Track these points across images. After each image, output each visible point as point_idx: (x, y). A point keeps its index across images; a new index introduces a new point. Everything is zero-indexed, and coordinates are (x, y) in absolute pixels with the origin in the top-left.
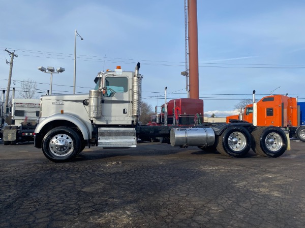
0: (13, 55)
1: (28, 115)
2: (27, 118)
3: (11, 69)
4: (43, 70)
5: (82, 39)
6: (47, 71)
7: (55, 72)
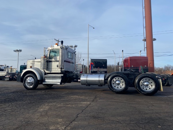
0: (58, 41)
5: (94, 28)
7: (73, 47)
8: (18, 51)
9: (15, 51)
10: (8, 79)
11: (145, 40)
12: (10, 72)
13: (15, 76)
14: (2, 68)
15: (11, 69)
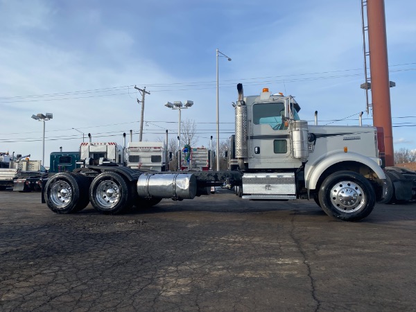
0: (144, 91)
1: (143, 160)
2: (141, 164)
3: (143, 108)
4: (169, 106)
5: (230, 60)
6: (174, 107)
7: (183, 106)
8: (43, 117)
9: (35, 117)
10: (22, 189)
11: (367, 86)
12: (24, 169)
13: (38, 180)
14: (3, 159)
15: (28, 161)
